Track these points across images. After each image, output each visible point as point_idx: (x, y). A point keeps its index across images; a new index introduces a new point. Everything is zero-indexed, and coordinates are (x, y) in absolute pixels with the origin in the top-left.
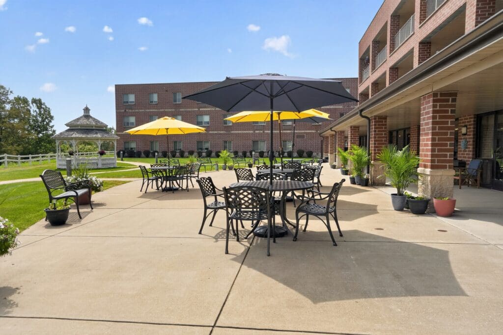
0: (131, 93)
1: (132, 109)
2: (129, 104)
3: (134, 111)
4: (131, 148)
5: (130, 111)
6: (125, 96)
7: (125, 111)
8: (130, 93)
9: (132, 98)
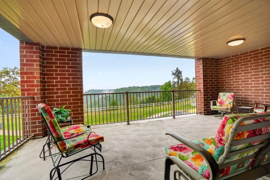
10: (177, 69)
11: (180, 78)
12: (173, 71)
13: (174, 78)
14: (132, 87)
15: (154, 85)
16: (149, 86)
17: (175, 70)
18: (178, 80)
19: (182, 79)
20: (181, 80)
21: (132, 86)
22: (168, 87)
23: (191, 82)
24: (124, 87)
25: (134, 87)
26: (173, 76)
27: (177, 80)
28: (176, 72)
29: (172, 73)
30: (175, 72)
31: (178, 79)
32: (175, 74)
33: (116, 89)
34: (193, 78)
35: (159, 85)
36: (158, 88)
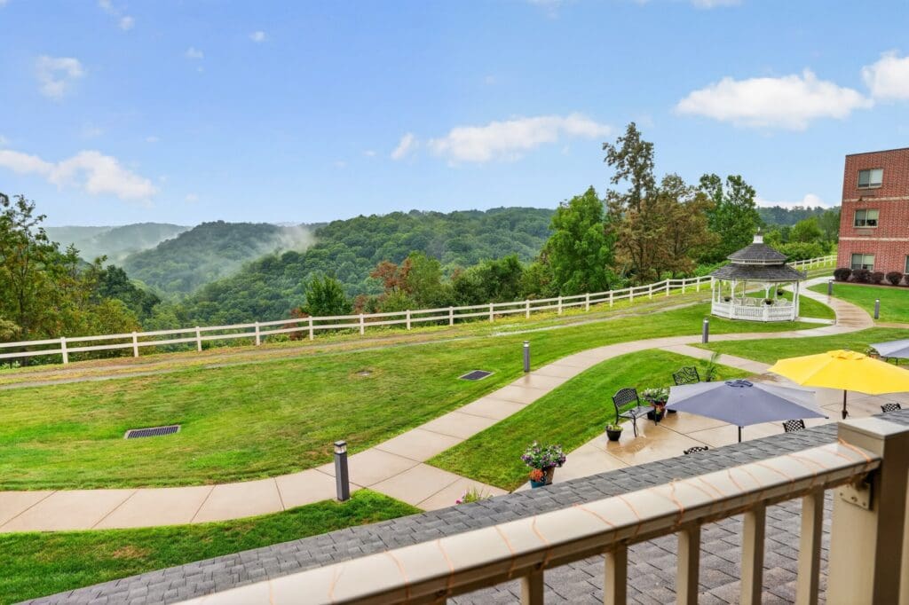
0: (877, 168)
1: (873, 196)
2: (870, 187)
3: (877, 199)
4: (865, 267)
5: (870, 199)
6: (864, 175)
7: (861, 200)
8: (873, 169)
9: (876, 177)
10: (632, 131)
11: (644, 177)
12: (612, 142)
13: (620, 176)
14: (406, 215)
15: (507, 206)
16: (484, 210)
17: (620, 139)
18: (638, 187)
19: (651, 181)
20: (649, 184)
21: (406, 211)
22: (586, 222)
23: (692, 196)
24: (367, 215)
25: (413, 212)
26: (613, 170)
27: (631, 186)
28: (627, 146)
29: (605, 153)
30: (619, 148)
31: (636, 180)
32: (621, 157)
33: (333, 223)
34: (702, 180)
35: (532, 209)
36: (524, 219)
